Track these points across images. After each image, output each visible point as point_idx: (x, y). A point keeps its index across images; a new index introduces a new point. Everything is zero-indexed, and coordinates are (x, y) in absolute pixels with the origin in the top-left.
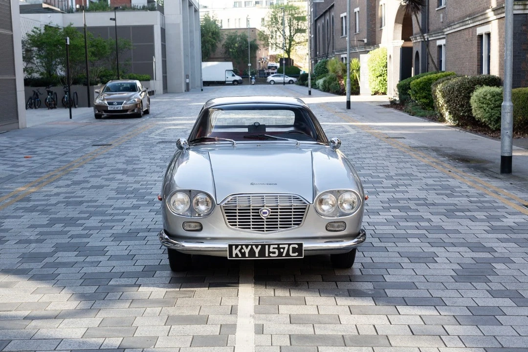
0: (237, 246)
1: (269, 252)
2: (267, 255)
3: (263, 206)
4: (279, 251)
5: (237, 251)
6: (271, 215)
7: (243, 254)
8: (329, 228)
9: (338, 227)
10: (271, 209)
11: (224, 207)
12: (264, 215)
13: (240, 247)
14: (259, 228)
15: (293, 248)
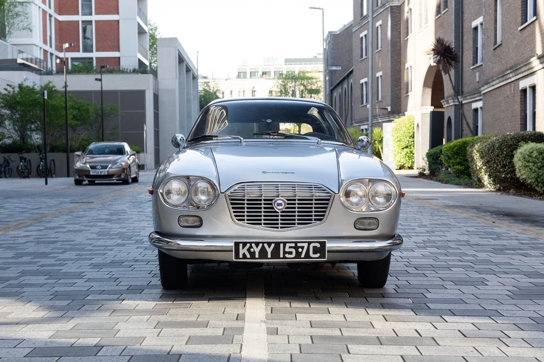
0: (245, 244)
1: (285, 252)
2: (281, 256)
3: (278, 197)
4: (297, 252)
5: (245, 251)
6: (287, 208)
7: (253, 255)
8: (358, 226)
9: (370, 224)
10: (288, 200)
11: (229, 196)
12: (278, 207)
13: (248, 245)
14: (272, 223)
15: (314, 247)
